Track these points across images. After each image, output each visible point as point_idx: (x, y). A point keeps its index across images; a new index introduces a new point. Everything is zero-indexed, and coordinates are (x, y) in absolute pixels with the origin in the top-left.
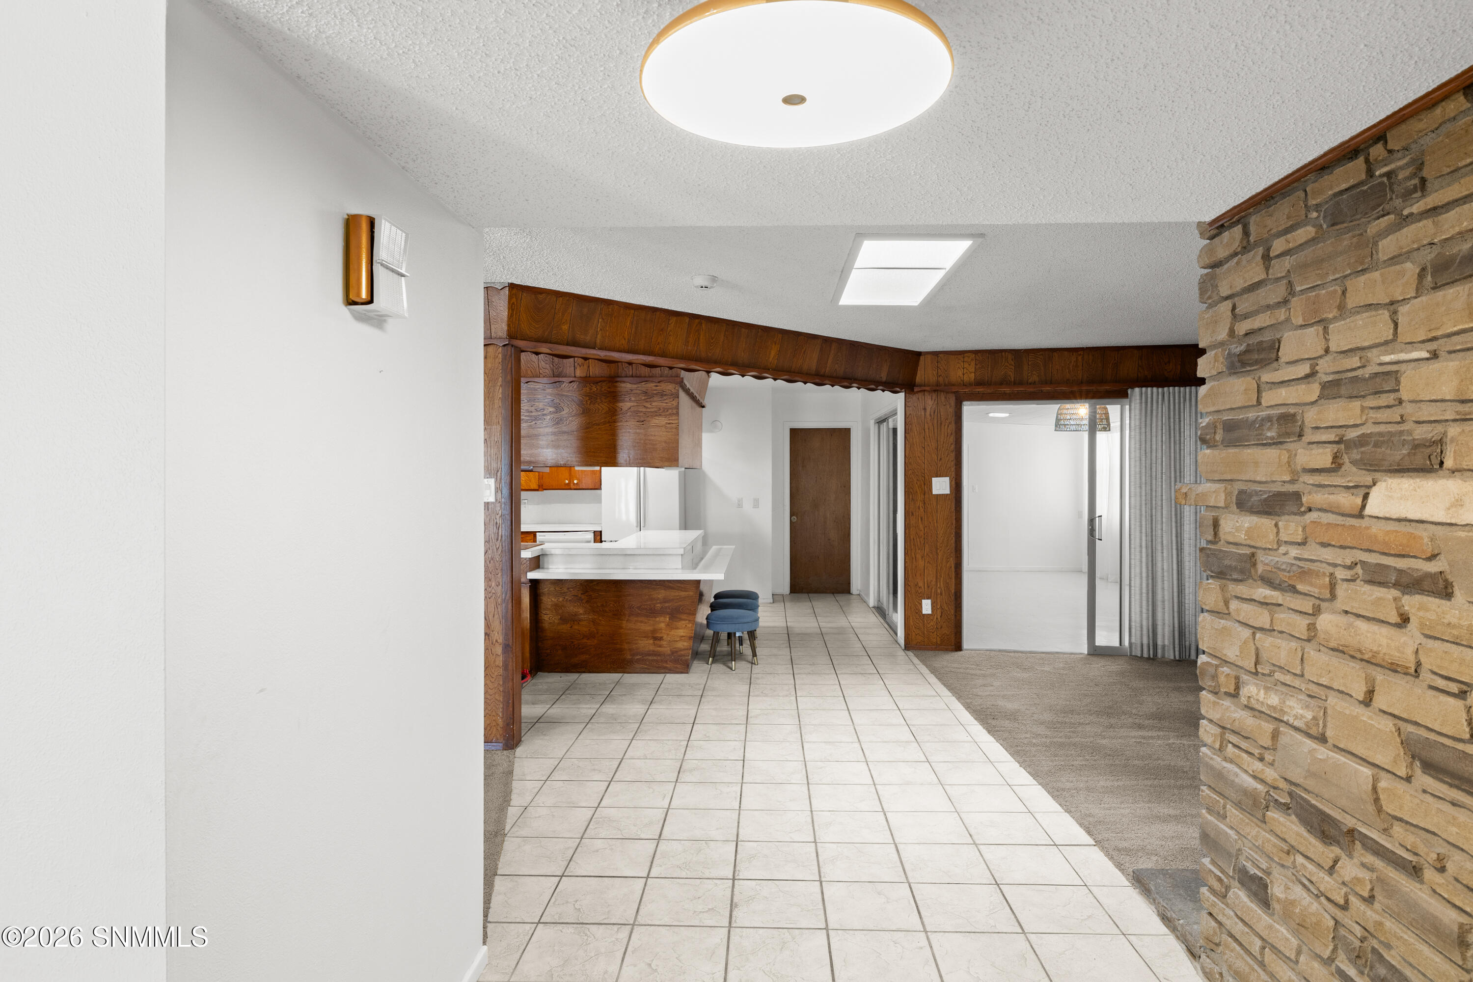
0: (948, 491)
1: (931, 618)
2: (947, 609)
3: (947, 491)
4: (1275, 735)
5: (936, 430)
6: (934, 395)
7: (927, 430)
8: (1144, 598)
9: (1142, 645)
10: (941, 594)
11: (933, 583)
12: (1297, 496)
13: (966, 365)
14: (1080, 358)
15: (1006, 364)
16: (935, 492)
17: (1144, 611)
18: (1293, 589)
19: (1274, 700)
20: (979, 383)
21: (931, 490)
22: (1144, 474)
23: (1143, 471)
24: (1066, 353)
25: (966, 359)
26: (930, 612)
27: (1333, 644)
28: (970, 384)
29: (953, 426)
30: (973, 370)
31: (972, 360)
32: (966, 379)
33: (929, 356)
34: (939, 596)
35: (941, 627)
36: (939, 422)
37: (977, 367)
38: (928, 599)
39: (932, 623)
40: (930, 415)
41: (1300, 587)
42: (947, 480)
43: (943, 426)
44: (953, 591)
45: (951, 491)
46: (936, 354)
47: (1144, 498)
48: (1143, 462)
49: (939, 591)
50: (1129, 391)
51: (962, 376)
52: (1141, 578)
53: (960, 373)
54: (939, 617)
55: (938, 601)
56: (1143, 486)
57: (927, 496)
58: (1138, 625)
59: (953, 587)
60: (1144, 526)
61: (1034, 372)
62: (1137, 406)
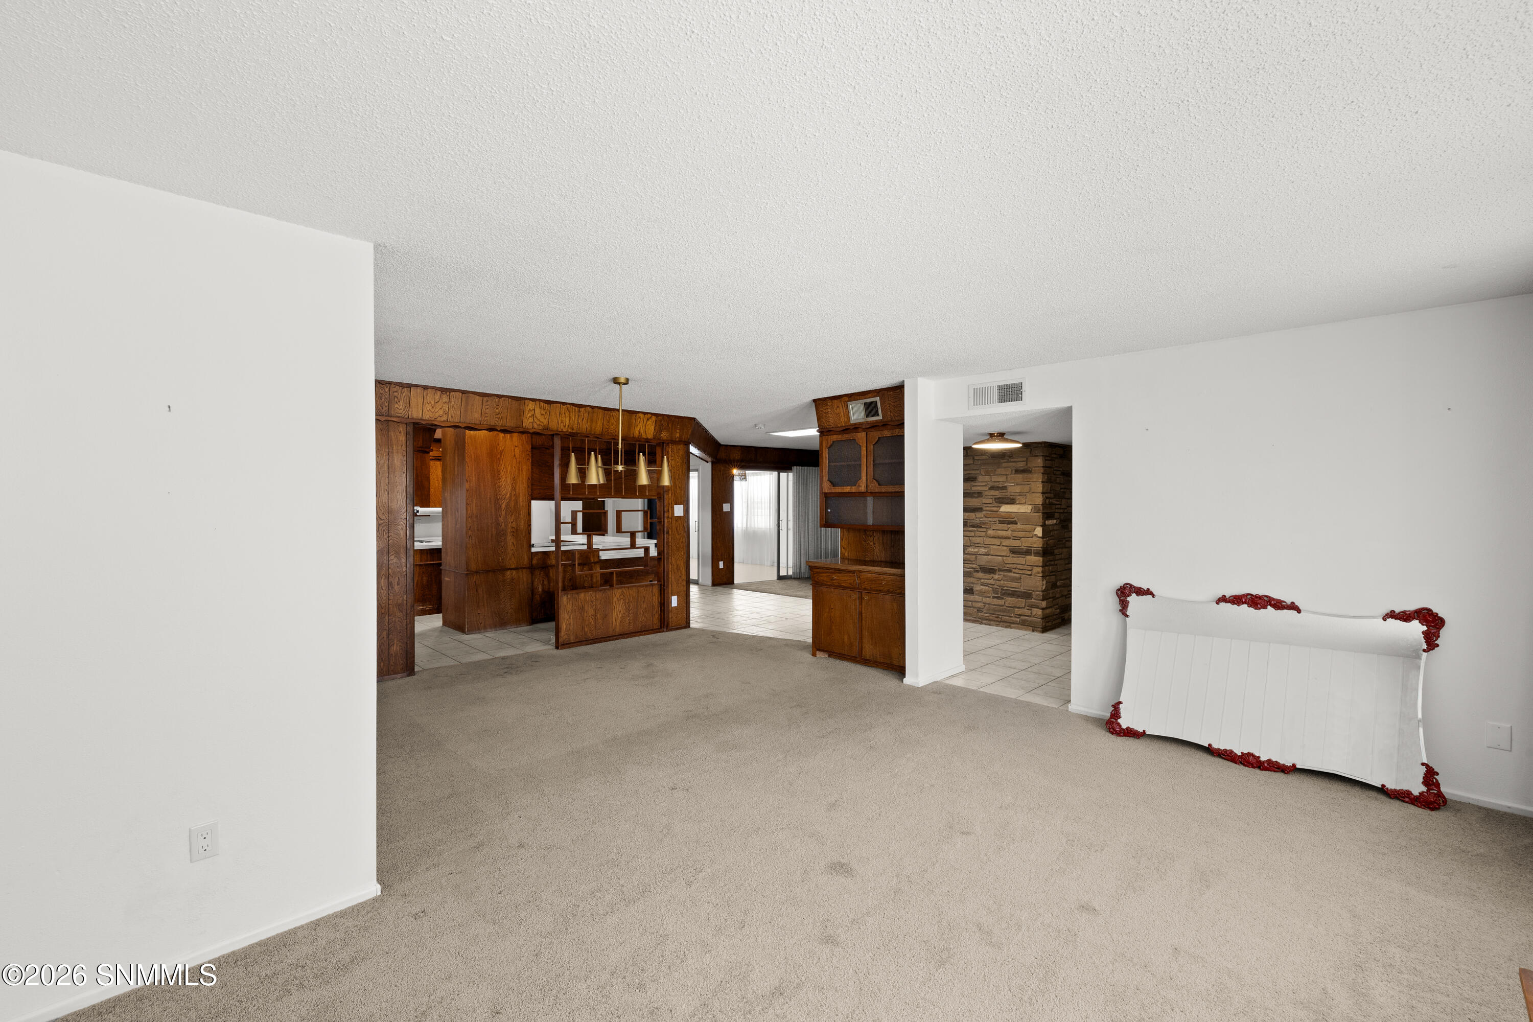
4: (976, 558)
12: (982, 508)
16: (723, 510)
18: (981, 527)
19: (976, 550)
26: (722, 567)
27: (992, 536)
29: (728, 480)
41: (983, 526)
62: (795, 474)
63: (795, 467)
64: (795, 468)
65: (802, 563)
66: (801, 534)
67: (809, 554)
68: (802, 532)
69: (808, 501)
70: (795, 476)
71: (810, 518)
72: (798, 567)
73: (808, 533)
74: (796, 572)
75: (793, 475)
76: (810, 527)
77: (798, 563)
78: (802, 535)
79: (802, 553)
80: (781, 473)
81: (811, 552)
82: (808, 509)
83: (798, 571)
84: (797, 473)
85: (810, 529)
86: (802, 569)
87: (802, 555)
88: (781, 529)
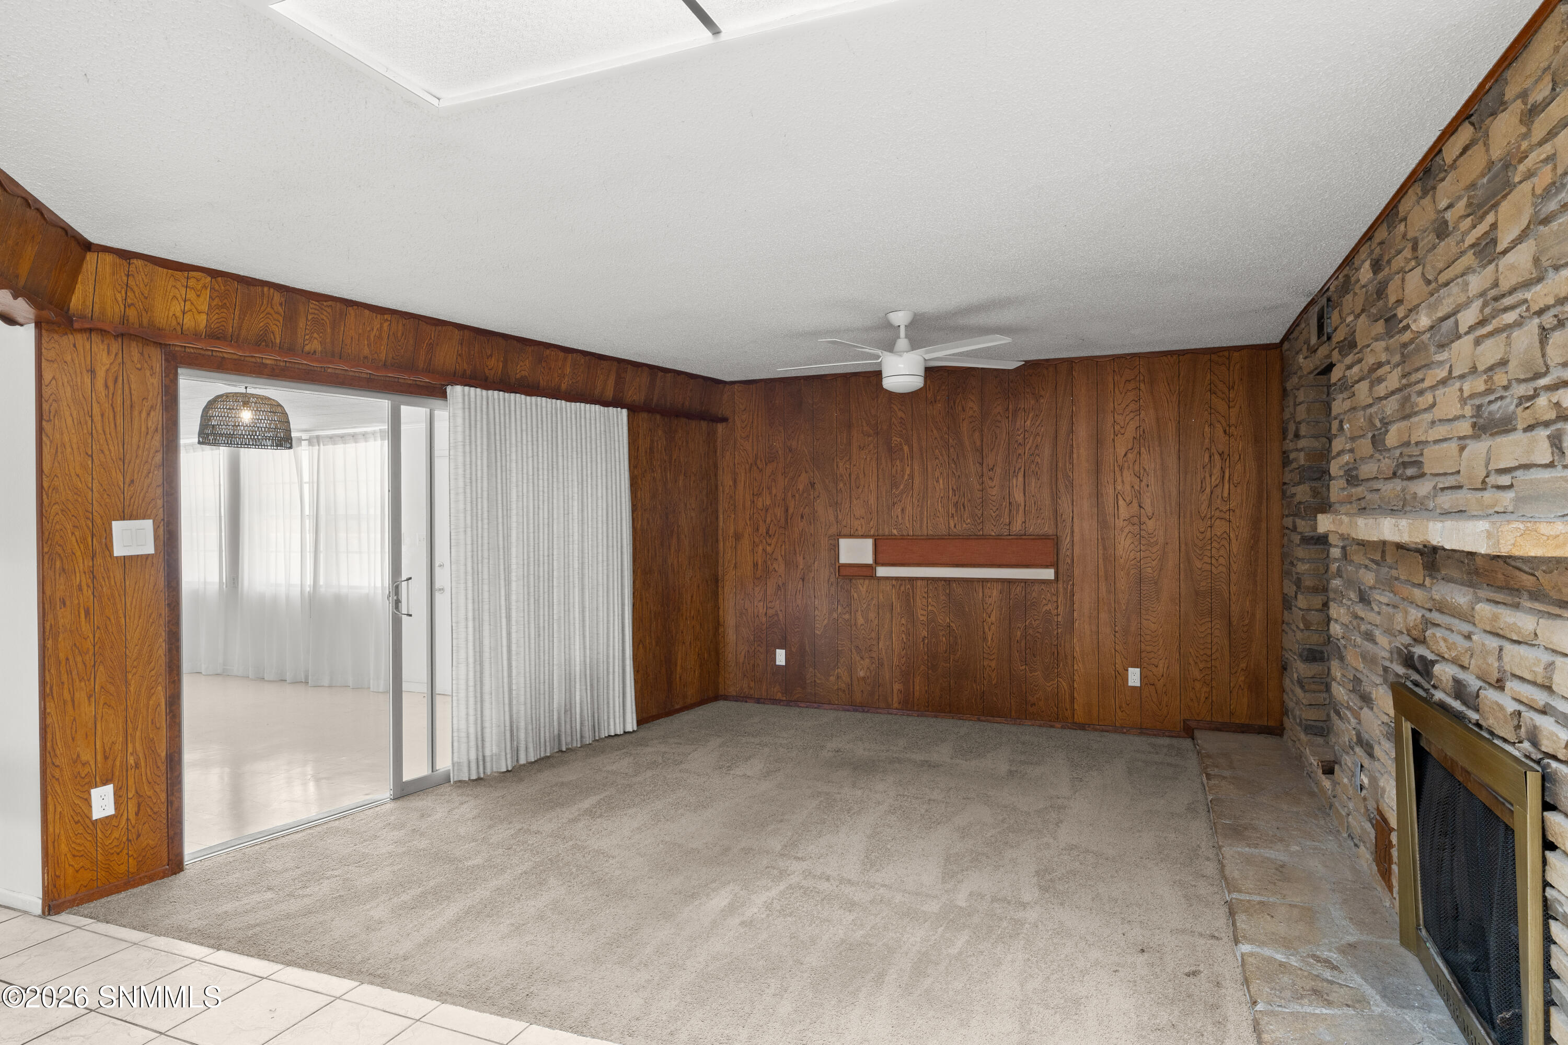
0: (150, 550)
1: (114, 823)
2: (150, 793)
3: (148, 548)
5: (119, 421)
6: (115, 346)
7: (97, 418)
8: (471, 694)
9: (469, 762)
10: (137, 766)
11: (118, 747)
13: (191, 295)
14: (386, 325)
15: (269, 309)
16: (118, 551)
17: (471, 712)
20: (215, 335)
21: (109, 546)
22: (469, 513)
23: (469, 508)
24: (367, 312)
25: (192, 283)
26: (111, 811)
28: (197, 336)
29: (157, 417)
30: (205, 308)
31: (205, 287)
32: (188, 321)
33: (108, 258)
34: (131, 773)
35: (139, 836)
36: (128, 403)
37: (215, 303)
38: (104, 784)
39: (116, 834)
40: (107, 387)
42: (147, 525)
43: (136, 413)
44: (163, 754)
45: (156, 549)
46: (126, 255)
47: (469, 547)
48: (468, 495)
49: (131, 761)
50: (449, 389)
51: (179, 314)
52: (467, 665)
53: (176, 308)
54: (132, 817)
55: (131, 782)
56: (469, 530)
57: (99, 560)
58: (463, 735)
59: (164, 746)
60: (470, 589)
61: (315, 335)
62: (460, 413)
63: (458, 388)
64: (456, 392)
65: (487, 724)
66: (481, 625)
67: (510, 690)
68: (486, 617)
69: (507, 509)
70: (459, 421)
71: (514, 567)
72: (473, 743)
73: (509, 618)
74: (464, 760)
75: (452, 418)
76: (514, 597)
77: (472, 730)
78: (486, 627)
79: (487, 688)
80: (403, 408)
81: (519, 682)
82: (507, 537)
83: (473, 756)
84: (467, 406)
85: (514, 607)
86: (487, 744)
87: (487, 697)
88: (404, 611)
